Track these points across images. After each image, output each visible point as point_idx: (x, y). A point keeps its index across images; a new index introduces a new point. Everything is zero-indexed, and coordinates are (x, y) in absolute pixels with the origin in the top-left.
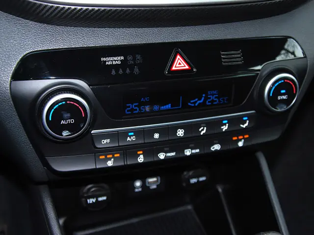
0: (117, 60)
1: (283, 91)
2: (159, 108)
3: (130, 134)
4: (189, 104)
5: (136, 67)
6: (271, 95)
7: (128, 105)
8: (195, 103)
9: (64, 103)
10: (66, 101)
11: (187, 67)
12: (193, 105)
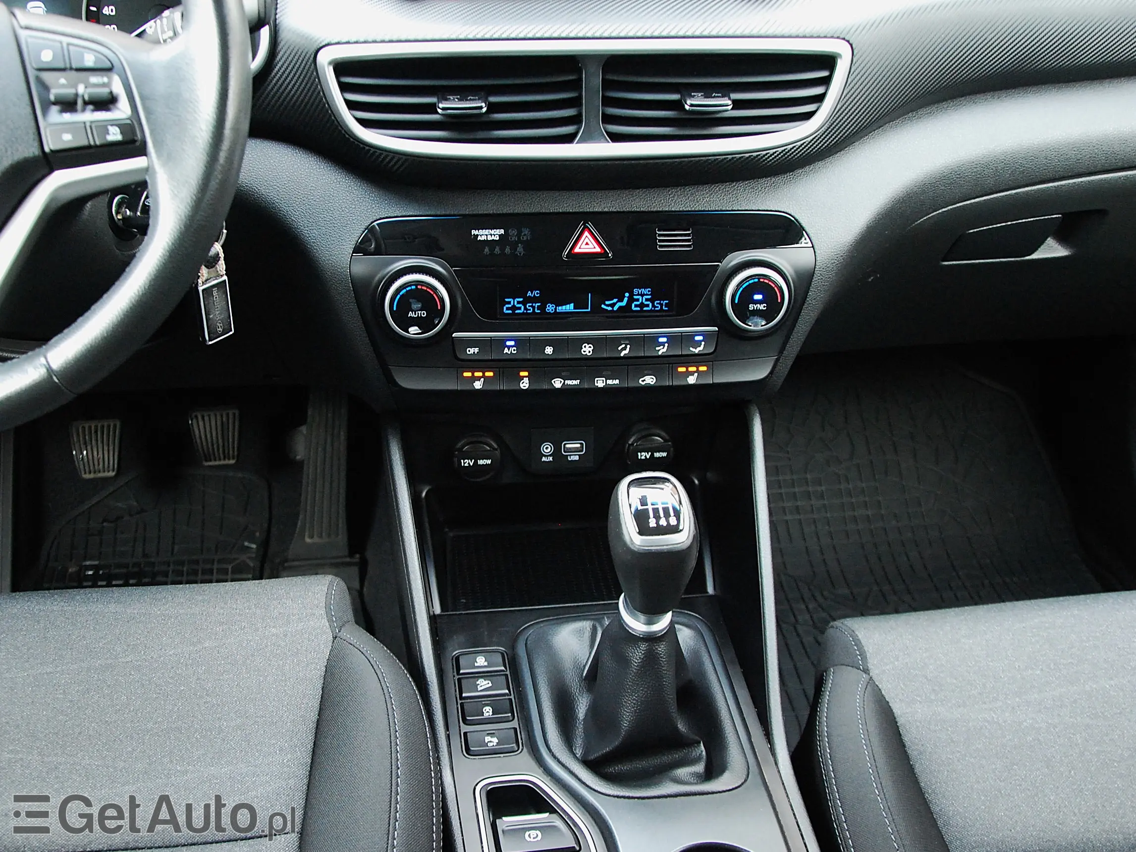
0: (493, 234)
1: (758, 297)
2: (556, 309)
3: (508, 343)
4: (603, 306)
5: (519, 245)
6: (736, 301)
7: (507, 300)
8: (613, 305)
9: (413, 287)
10: (416, 286)
11: (598, 250)
12: (610, 308)
